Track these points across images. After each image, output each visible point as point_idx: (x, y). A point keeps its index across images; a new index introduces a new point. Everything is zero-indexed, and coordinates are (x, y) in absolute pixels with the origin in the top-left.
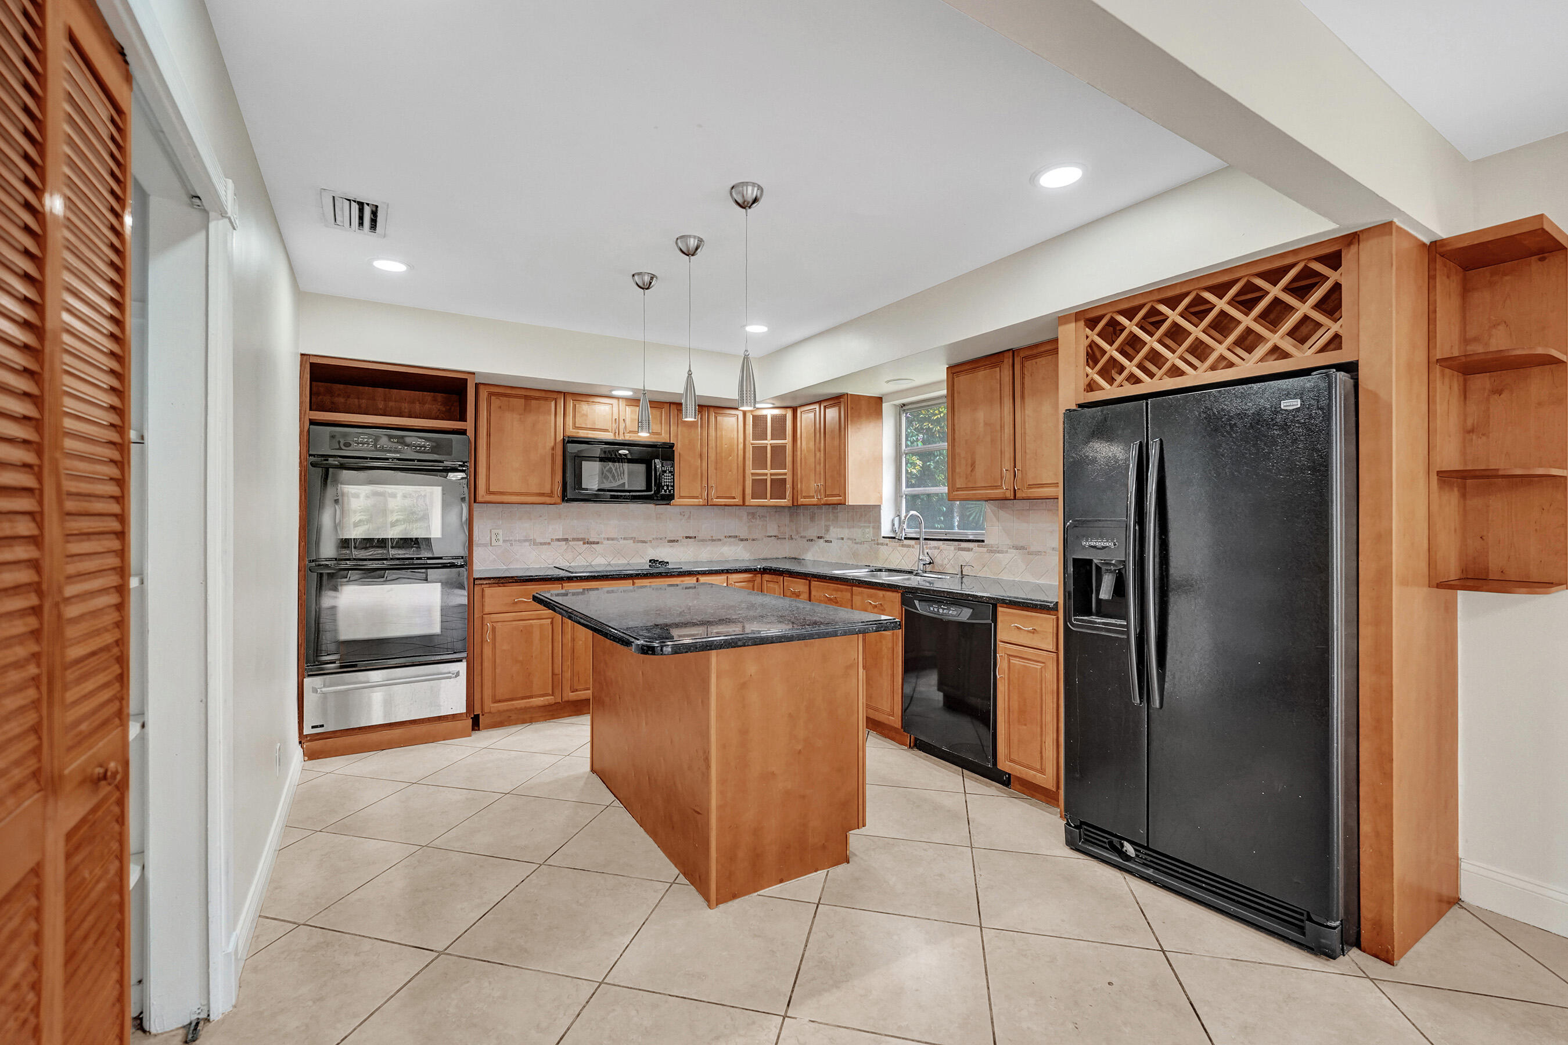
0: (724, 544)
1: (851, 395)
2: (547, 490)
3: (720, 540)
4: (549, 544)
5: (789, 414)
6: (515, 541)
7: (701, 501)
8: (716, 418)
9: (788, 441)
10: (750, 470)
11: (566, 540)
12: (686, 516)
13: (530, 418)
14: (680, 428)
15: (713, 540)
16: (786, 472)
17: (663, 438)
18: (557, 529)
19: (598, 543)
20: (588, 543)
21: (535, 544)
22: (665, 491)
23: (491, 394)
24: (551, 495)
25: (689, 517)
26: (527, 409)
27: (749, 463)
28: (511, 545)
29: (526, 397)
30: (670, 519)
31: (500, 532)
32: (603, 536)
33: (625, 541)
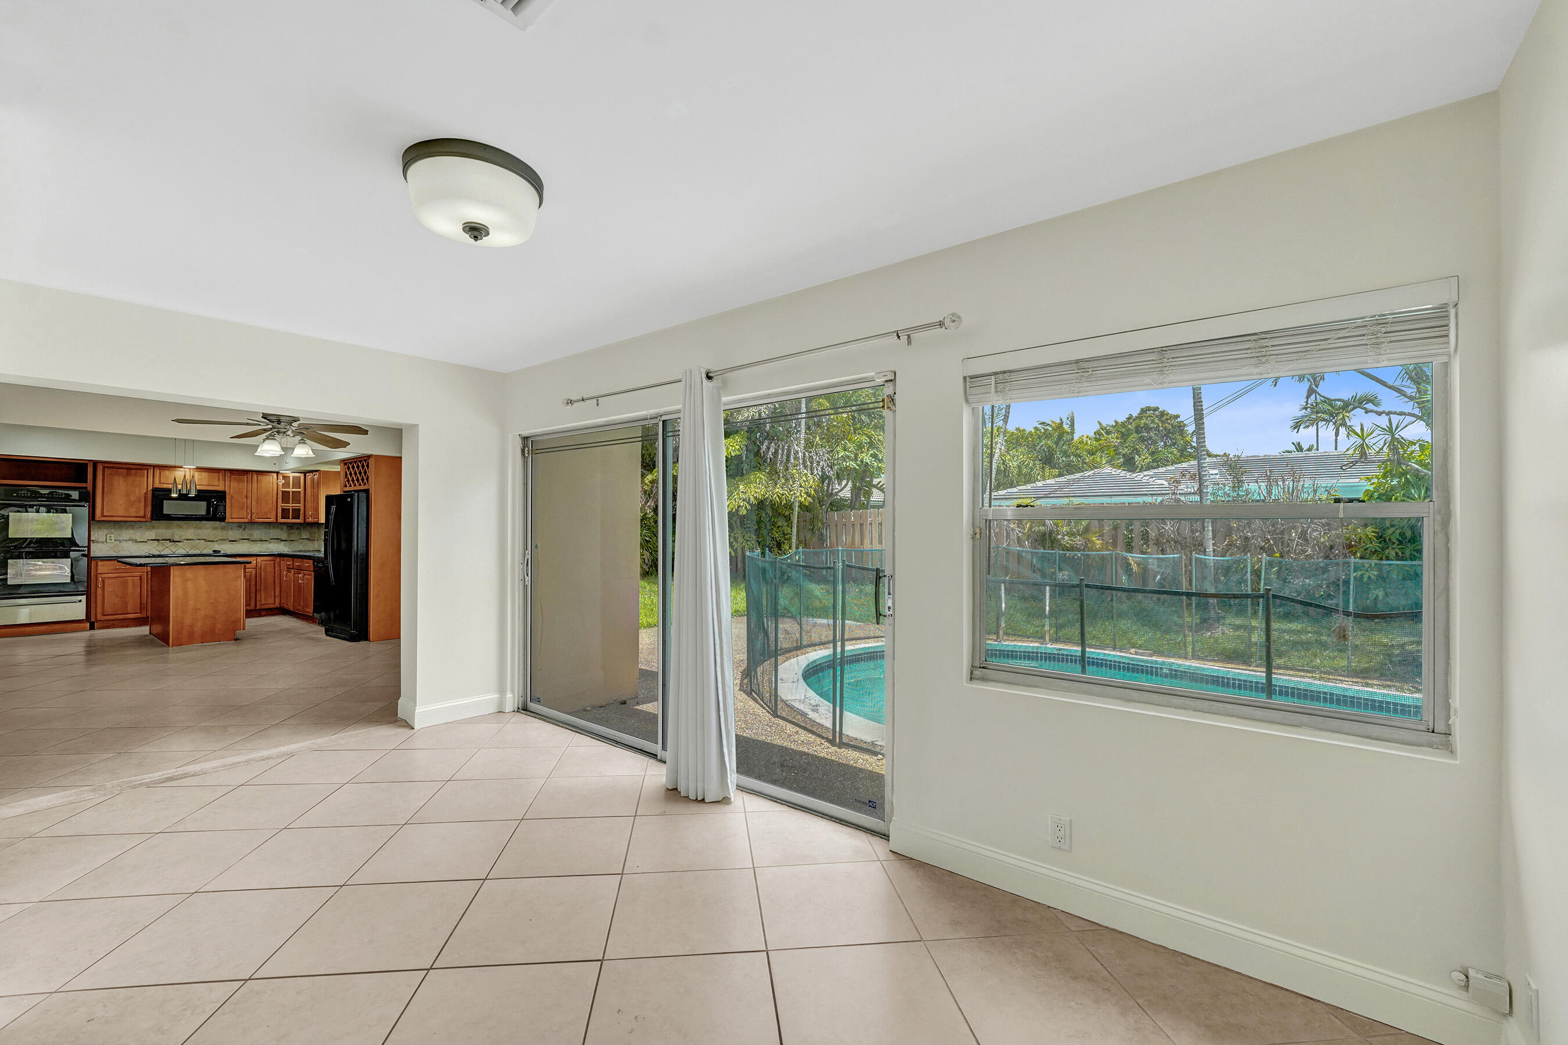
0: (270, 543)
1: (323, 471)
2: (142, 513)
3: (267, 541)
4: (146, 542)
5: (302, 476)
6: (123, 540)
7: (247, 520)
8: (257, 477)
9: (301, 490)
10: (280, 504)
11: (158, 540)
12: (243, 528)
13: (131, 479)
14: (232, 483)
15: (261, 541)
16: (301, 506)
17: (220, 488)
18: (152, 534)
19: (180, 542)
20: (173, 542)
21: (136, 542)
22: (220, 515)
23: (104, 468)
24: (144, 517)
25: (245, 528)
26: (128, 475)
27: (280, 500)
28: (120, 542)
29: (128, 469)
30: (231, 529)
31: (113, 535)
32: (184, 538)
33: (199, 541)
